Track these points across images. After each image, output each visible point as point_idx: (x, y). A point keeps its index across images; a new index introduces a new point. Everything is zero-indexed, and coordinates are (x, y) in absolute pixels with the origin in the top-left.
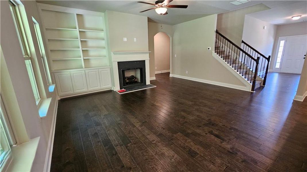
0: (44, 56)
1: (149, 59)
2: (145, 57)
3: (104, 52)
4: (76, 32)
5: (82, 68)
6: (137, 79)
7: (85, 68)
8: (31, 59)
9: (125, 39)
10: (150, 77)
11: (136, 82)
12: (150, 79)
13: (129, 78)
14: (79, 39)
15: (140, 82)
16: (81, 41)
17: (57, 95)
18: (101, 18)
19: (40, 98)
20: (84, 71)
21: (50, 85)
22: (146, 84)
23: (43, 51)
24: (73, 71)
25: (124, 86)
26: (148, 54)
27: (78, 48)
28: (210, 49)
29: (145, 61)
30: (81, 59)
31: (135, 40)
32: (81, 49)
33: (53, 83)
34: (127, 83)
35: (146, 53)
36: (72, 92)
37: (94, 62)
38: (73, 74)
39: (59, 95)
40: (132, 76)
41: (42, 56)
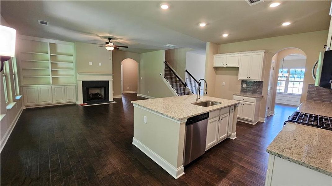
0: (15, 74)
1: (112, 80)
2: (110, 79)
3: (72, 72)
4: (48, 56)
5: (50, 84)
6: (102, 95)
7: (53, 84)
8: (6, 76)
9: (91, 64)
10: (113, 95)
11: (100, 98)
12: (113, 97)
13: (93, 95)
14: (50, 62)
15: (103, 98)
16: (51, 63)
17: (23, 105)
18: (72, 46)
19: (8, 101)
20: (51, 87)
21: (17, 95)
22: (109, 100)
23: (15, 69)
24: (40, 87)
25: (87, 101)
26: (112, 76)
27: (48, 68)
28: (161, 75)
29: (108, 81)
30: (50, 77)
31: (100, 64)
32: (50, 69)
33: (20, 95)
34: (92, 99)
35: (110, 75)
36: (37, 103)
37: (62, 80)
38: (41, 88)
39: (25, 105)
40: (97, 93)
41: (14, 73)
